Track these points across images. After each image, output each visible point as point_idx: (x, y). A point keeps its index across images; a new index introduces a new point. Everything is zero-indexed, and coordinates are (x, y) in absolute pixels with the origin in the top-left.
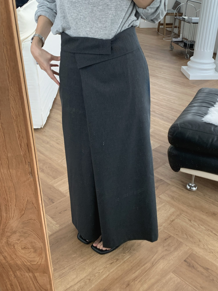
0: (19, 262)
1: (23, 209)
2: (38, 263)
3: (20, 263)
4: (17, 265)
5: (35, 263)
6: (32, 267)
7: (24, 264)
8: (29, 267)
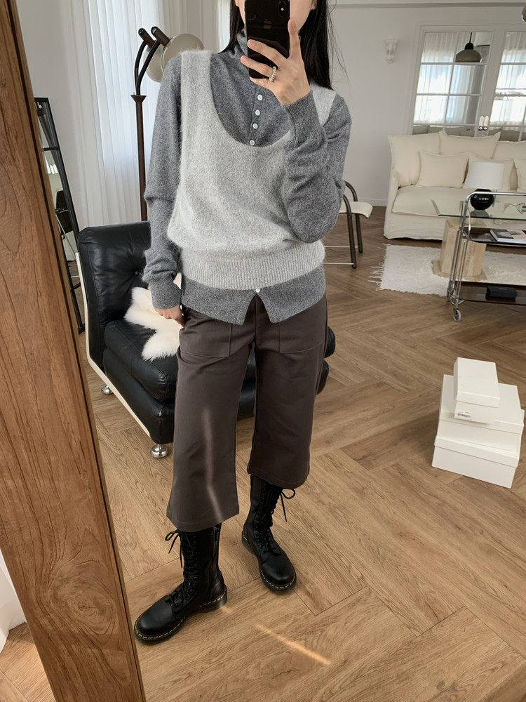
0: (75, 630)
1: (78, 543)
2: (107, 633)
3: (77, 631)
4: (73, 635)
5: (103, 632)
6: (97, 637)
7: (84, 633)
8: (93, 639)
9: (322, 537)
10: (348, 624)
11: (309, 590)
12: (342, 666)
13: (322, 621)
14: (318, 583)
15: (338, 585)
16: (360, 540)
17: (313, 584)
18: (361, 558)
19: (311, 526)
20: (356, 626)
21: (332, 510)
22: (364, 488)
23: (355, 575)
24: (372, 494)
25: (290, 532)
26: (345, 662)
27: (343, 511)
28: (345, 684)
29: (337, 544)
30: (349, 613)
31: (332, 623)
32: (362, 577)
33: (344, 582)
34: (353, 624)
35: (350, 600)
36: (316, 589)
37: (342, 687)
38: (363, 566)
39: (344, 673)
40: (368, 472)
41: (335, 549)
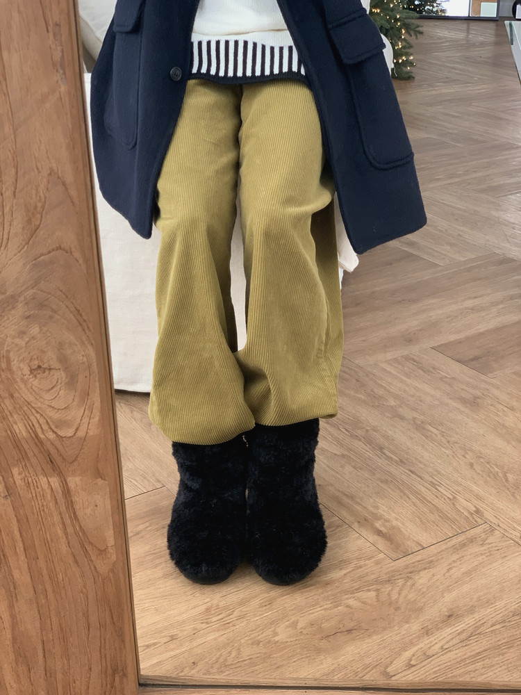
9: (401, 461)
10: (453, 571)
11: (382, 529)
12: (443, 621)
13: (407, 567)
14: (397, 519)
15: (434, 522)
16: (471, 465)
17: (387, 521)
18: (475, 488)
19: (381, 449)
20: (468, 573)
21: (420, 427)
22: (476, 398)
23: (464, 508)
24: (491, 405)
25: (343, 456)
26: (450, 616)
27: (440, 428)
28: (451, 644)
29: (430, 470)
30: (455, 557)
31: (425, 569)
32: (478, 511)
33: (444, 517)
34: (464, 569)
35: (455, 541)
36: (393, 528)
37: (445, 647)
38: (478, 497)
39: (449, 630)
40: (483, 377)
41: (427, 477)
